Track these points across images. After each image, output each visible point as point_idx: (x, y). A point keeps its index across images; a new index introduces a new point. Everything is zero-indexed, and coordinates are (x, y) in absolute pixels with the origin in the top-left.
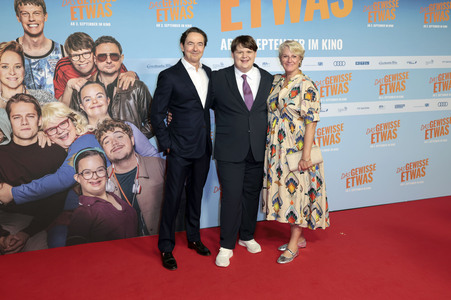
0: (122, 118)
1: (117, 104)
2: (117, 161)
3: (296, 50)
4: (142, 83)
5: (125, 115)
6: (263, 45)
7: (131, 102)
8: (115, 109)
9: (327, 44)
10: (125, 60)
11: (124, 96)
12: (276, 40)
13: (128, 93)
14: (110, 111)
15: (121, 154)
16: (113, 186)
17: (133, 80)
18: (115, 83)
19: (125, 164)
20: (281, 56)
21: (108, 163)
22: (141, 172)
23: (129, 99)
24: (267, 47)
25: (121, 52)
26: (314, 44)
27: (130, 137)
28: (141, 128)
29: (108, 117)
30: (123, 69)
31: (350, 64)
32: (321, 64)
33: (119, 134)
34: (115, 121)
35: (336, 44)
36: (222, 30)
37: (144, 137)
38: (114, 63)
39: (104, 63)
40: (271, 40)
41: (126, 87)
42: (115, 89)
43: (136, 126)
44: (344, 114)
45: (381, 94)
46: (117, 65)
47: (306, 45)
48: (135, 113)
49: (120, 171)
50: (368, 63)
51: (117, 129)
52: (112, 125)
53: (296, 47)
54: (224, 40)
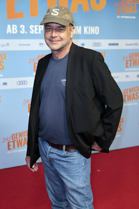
32: (83, 45)
36: (8, 18)
45: (127, 67)
50: (117, 44)
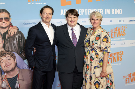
0: (10, 50)
1: (7, 43)
2: (7, 72)
3: (98, 17)
4: (21, 32)
5: (12, 48)
6: (82, 12)
7: (15, 42)
8: (7, 45)
9: (114, 11)
10: (12, 21)
11: (11, 39)
12: (88, 10)
13: (13, 37)
14: (4, 46)
15: (9, 68)
16: (6, 84)
17: (16, 31)
18: (7, 32)
19: (11, 73)
20: (91, 19)
21: (3, 73)
22: (20, 77)
23: (14, 40)
24: (84, 13)
25: (10, 17)
26: (107, 12)
27: (14, 59)
28: (20, 55)
29: (3, 50)
30: (11, 25)
31: (126, 21)
32: (111, 21)
33: (9, 58)
34: (7, 51)
35: (119, 11)
37: (21, 59)
38: (6, 22)
39: (2, 22)
40: (86, 10)
41: (12, 34)
42: (7, 36)
43: (17, 53)
44: (123, 46)
46: (8, 23)
47: (104, 12)
48: (17, 47)
49: (9, 77)
51: (8, 55)
52: (5, 54)
53: (98, 15)
54: (62, 10)
